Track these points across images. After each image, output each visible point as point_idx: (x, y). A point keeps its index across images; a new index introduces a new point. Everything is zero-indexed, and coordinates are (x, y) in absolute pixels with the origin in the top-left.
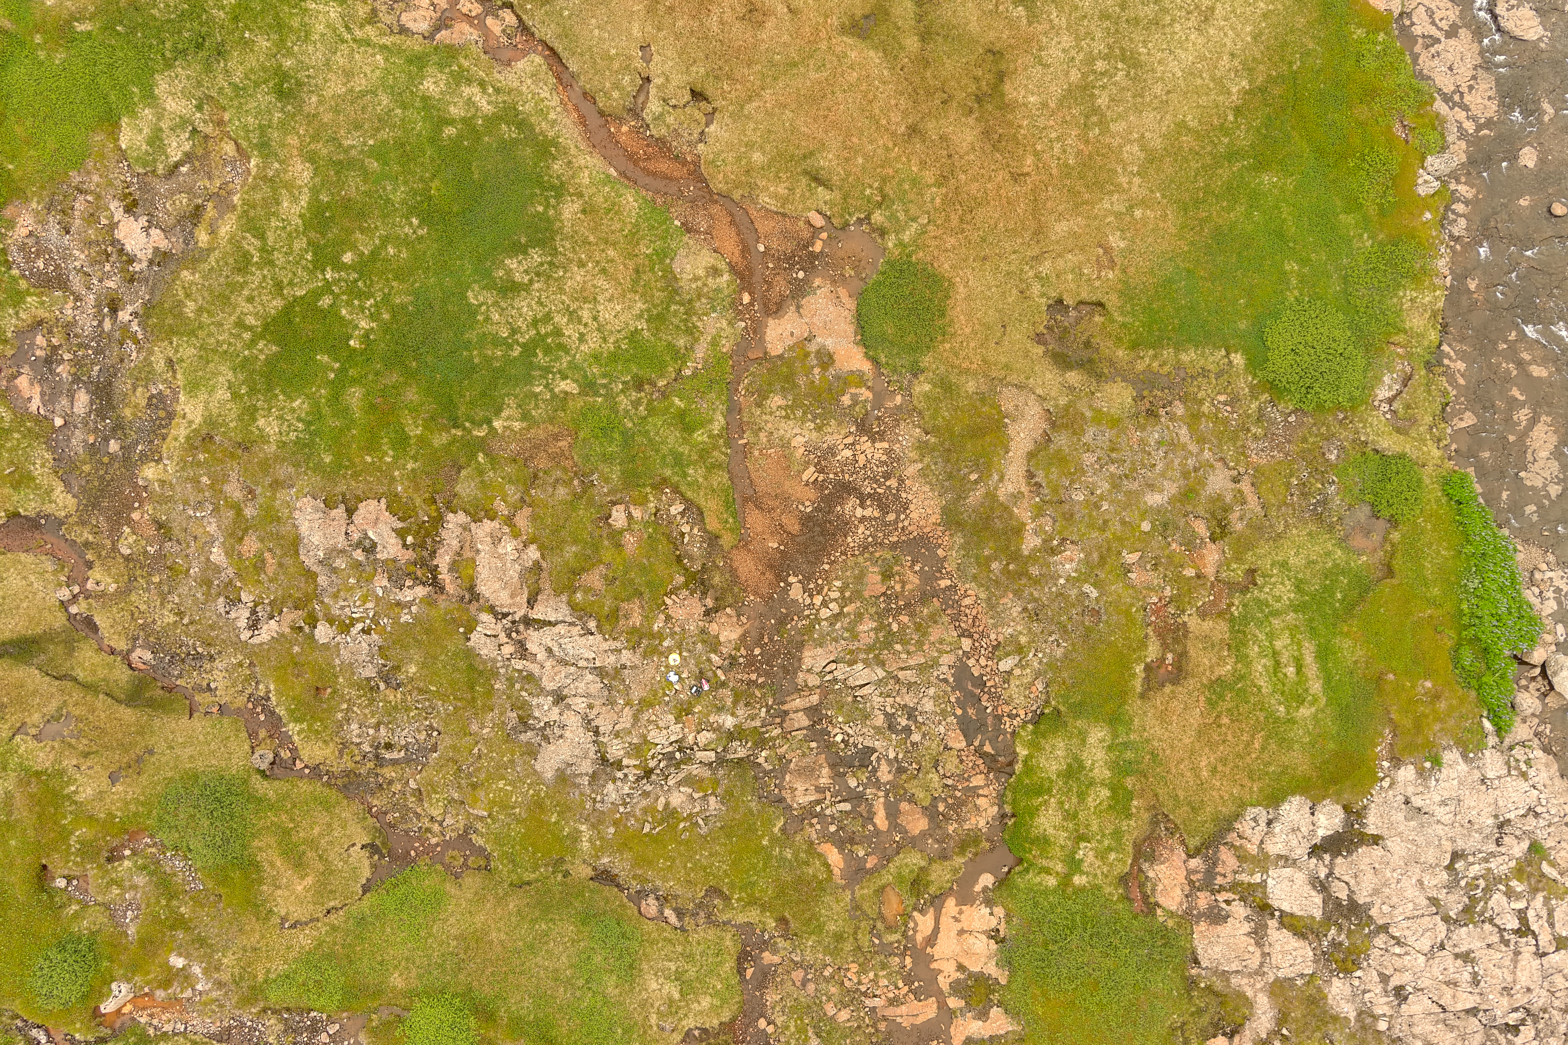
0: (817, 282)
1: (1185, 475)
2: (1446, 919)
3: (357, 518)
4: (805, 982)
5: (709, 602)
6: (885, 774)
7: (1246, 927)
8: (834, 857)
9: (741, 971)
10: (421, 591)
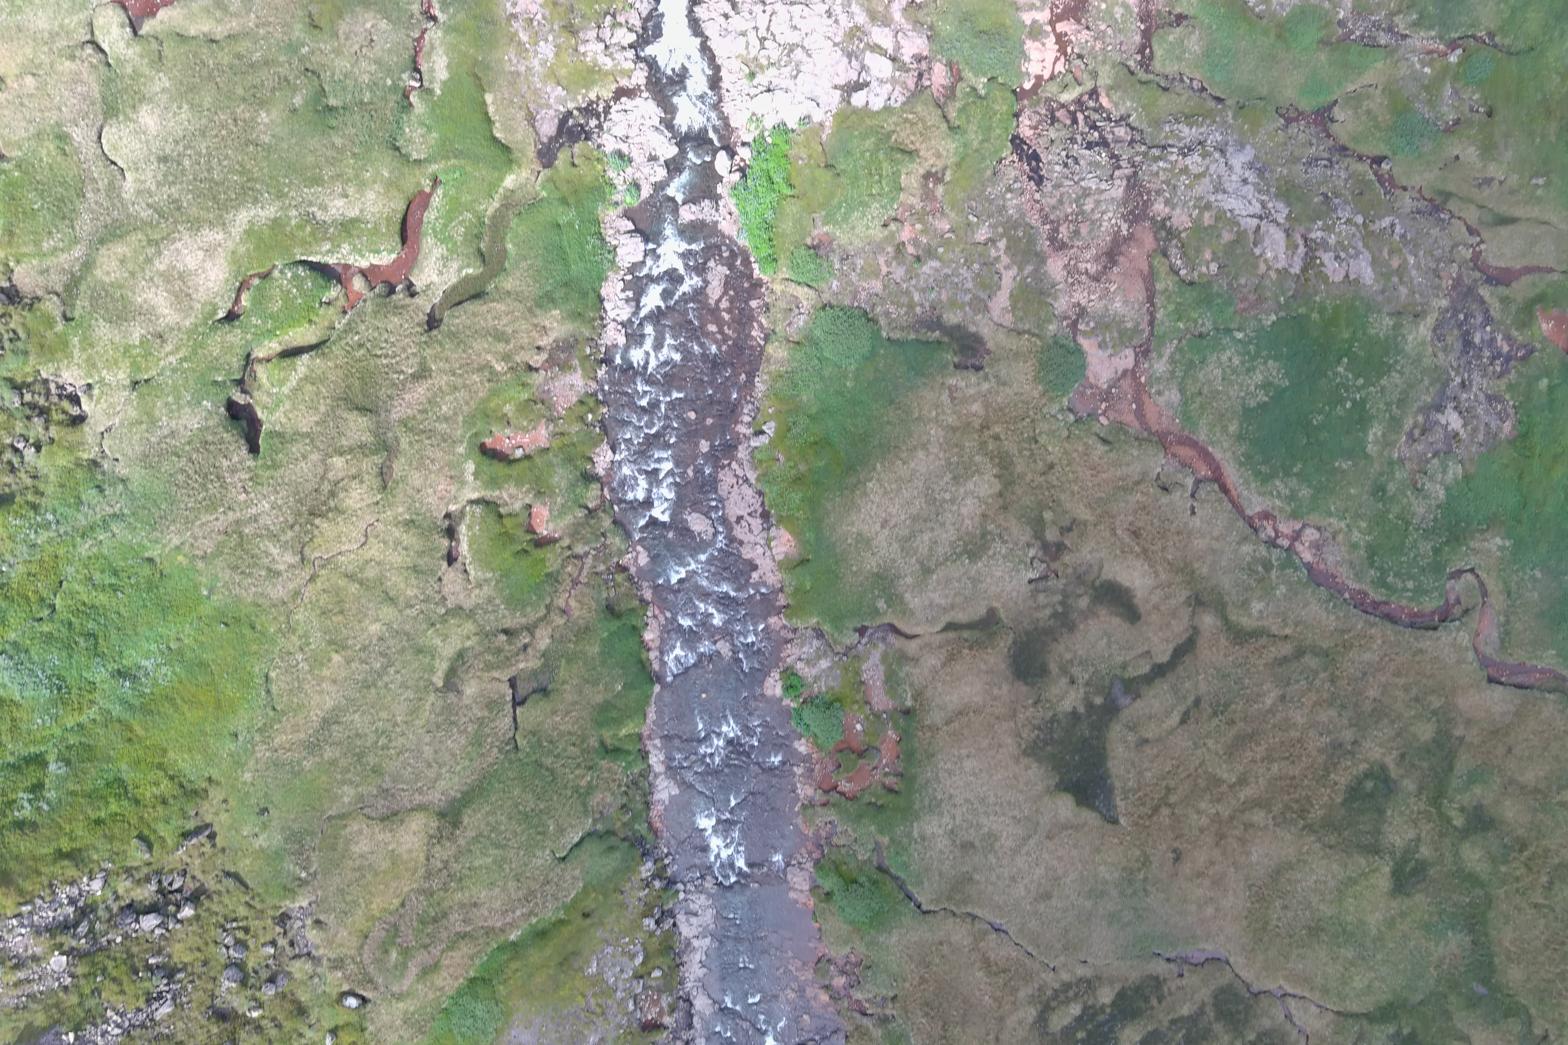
0: (1105, 386)
1: (917, 276)
2: (803, 47)
3: (1343, 273)
4: (1121, 44)
5: (1168, 224)
6: (1079, 138)
7: (903, 51)
8: (1104, 101)
9: (1151, 52)
10: (1313, 235)
